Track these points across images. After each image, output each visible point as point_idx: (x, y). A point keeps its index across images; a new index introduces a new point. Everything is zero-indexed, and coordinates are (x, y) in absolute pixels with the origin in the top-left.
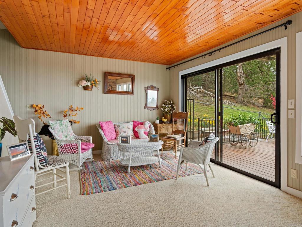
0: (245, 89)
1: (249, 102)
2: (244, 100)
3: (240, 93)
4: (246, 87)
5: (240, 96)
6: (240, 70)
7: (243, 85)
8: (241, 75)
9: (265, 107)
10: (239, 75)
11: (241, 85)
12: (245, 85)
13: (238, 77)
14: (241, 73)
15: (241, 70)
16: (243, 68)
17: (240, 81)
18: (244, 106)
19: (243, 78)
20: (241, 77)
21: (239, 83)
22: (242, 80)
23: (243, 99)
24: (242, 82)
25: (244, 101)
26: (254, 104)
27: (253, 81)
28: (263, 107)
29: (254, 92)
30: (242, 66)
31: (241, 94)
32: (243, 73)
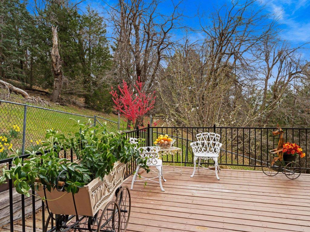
0: (63, 82)
1: (69, 101)
2: (62, 97)
3: (56, 87)
4: (65, 79)
5: (56, 91)
6: (56, 53)
7: (60, 76)
8: (57, 61)
9: (88, 108)
10: (54, 60)
11: (57, 75)
12: (63, 76)
13: (53, 63)
14: (57, 56)
15: (57, 53)
16: (59, 51)
17: (56, 70)
18: (61, 106)
19: (61, 66)
20: (58, 63)
21: (55, 71)
22: (59, 68)
23: (60, 96)
24: (59, 71)
25: (62, 99)
26: (74, 104)
27: (73, 72)
28: (85, 107)
29: (74, 87)
30: (59, 48)
31: (58, 88)
32: (59, 57)
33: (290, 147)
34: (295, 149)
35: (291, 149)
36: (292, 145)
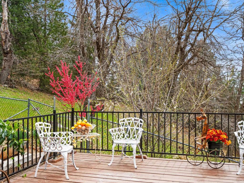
0: (12, 61)
1: (19, 83)
2: (11, 79)
3: (5, 67)
4: (15, 57)
5: (5, 71)
6: (5, 29)
7: (10, 55)
8: (6, 38)
9: (42, 91)
10: (4, 38)
11: (6, 54)
12: (13, 55)
13: (2, 40)
14: (7, 33)
15: (7, 29)
16: (9, 27)
17: (5, 48)
18: (10, 89)
19: (10, 43)
20: (7, 40)
21: (4, 50)
22: (8, 45)
23: (9, 77)
24: (8, 50)
25: (11, 81)
26: (26, 86)
27: (25, 50)
28: (38, 90)
29: (26, 67)
30: (9, 24)
31: (7, 68)
32: (9, 34)
33: (214, 133)
34: (219, 135)
35: (214, 136)
36: (216, 132)
